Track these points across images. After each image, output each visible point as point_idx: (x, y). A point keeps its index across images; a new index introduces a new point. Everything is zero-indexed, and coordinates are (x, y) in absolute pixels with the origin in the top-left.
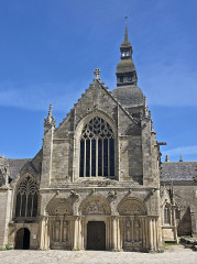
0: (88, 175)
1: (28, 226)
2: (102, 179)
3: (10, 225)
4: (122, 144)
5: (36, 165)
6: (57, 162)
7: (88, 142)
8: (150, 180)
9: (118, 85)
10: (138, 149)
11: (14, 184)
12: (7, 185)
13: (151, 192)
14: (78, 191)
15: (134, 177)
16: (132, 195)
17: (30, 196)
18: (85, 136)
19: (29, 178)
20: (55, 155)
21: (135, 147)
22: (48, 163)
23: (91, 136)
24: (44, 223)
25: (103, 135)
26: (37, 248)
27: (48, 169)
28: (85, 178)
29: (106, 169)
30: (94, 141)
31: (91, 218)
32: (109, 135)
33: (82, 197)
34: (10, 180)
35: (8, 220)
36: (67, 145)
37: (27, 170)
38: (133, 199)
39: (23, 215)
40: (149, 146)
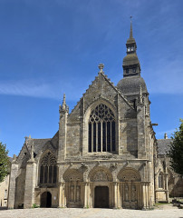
0: (95, 151)
1: (50, 190)
2: (105, 153)
3: (36, 189)
4: (121, 126)
5: (54, 143)
6: (71, 141)
7: (95, 124)
8: (144, 154)
9: (125, 76)
10: (134, 129)
11: (38, 159)
12: (33, 159)
13: (144, 163)
14: (87, 163)
15: (131, 152)
16: (129, 166)
17: (51, 167)
18: (92, 120)
19: (49, 153)
20: (69, 135)
21: (132, 128)
22: (63, 141)
23: (97, 120)
24: (61, 188)
25: (106, 119)
26: (57, 206)
27: (63, 146)
28: (93, 153)
29: (109, 146)
30: (99, 124)
31: (97, 184)
32: (111, 119)
33: (90, 167)
34: (35, 155)
35: (34, 186)
36: (78, 127)
37: (48, 148)
38: (130, 169)
39: (46, 182)
40: (143, 127)
